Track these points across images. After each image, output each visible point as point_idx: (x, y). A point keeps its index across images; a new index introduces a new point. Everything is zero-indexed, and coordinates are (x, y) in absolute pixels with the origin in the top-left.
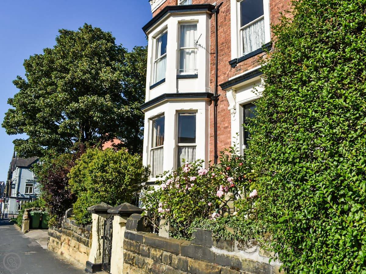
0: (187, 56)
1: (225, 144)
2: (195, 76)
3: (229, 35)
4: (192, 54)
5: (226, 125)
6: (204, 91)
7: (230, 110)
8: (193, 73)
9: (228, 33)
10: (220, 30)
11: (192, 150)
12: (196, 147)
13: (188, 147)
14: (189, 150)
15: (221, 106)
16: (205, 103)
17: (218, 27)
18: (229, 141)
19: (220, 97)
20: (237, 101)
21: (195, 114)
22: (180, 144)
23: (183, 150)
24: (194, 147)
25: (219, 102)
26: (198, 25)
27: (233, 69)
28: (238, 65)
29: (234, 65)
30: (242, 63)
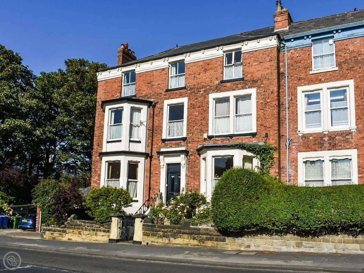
0: (134, 128)
1: (155, 182)
2: (140, 142)
3: (162, 123)
4: (137, 127)
5: (157, 172)
6: (144, 151)
7: (161, 166)
8: (138, 140)
9: (161, 121)
10: (156, 118)
11: (135, 183)
12: (138, 182)
13: (133, 181)
14: (134, 183)
15: (154, 162)
16: (144, 158)
17: (155, 115)
18: (158, 181)
19: (154, 157)
20: (165, 162)
21: (137, 164)
22: (129, 180)
23: (130, 183)
24: (136, 182)
25: (153, 159)
26: (142, 110)
27: (163, 144)
28: (166, 142)
29: (164, 142)
30: (169, 142)
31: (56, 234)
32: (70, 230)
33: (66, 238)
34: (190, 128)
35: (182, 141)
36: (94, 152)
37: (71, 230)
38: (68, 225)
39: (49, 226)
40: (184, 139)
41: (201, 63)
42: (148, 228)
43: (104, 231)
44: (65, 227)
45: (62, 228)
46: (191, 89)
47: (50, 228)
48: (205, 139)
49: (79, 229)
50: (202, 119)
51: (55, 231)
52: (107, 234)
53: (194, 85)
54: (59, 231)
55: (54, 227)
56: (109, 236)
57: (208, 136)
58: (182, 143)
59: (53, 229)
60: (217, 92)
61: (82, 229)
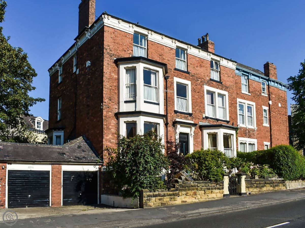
7: (176, 133)
10: (168, 89)
15: (169, 129)
17: (167, 87)
19: (169, 124)
25: (168, 126)
28: (178, 114)
29: (176, 113)
30: (179, 114)
31: (166, 199)
32: (182, 192)
33: (179, 201)
34: (194, 107)
35: (189, 116)
36: (104, 107)
37: (184, 193)
38: (180, 187)
39: (154, 192)
40: (190, 115)
41: (198, 59)
42: (249, 183)
43: (218, 189)
44: (176, 190)
45: (172, 191)
46: (192, 75)
47: (157, 193)
48: (203, 118)
49: (194, 190)
50: (201, 102)
51: (164, 196)
52: (221, 191)
53: (194, 74)
54: (170, 195)
55: (162, 191)
56: (223, 192)
57: (205, 116)
58: (189, 118)
59: (162, 193)
60: (208, 85)
61: (197, 189)
